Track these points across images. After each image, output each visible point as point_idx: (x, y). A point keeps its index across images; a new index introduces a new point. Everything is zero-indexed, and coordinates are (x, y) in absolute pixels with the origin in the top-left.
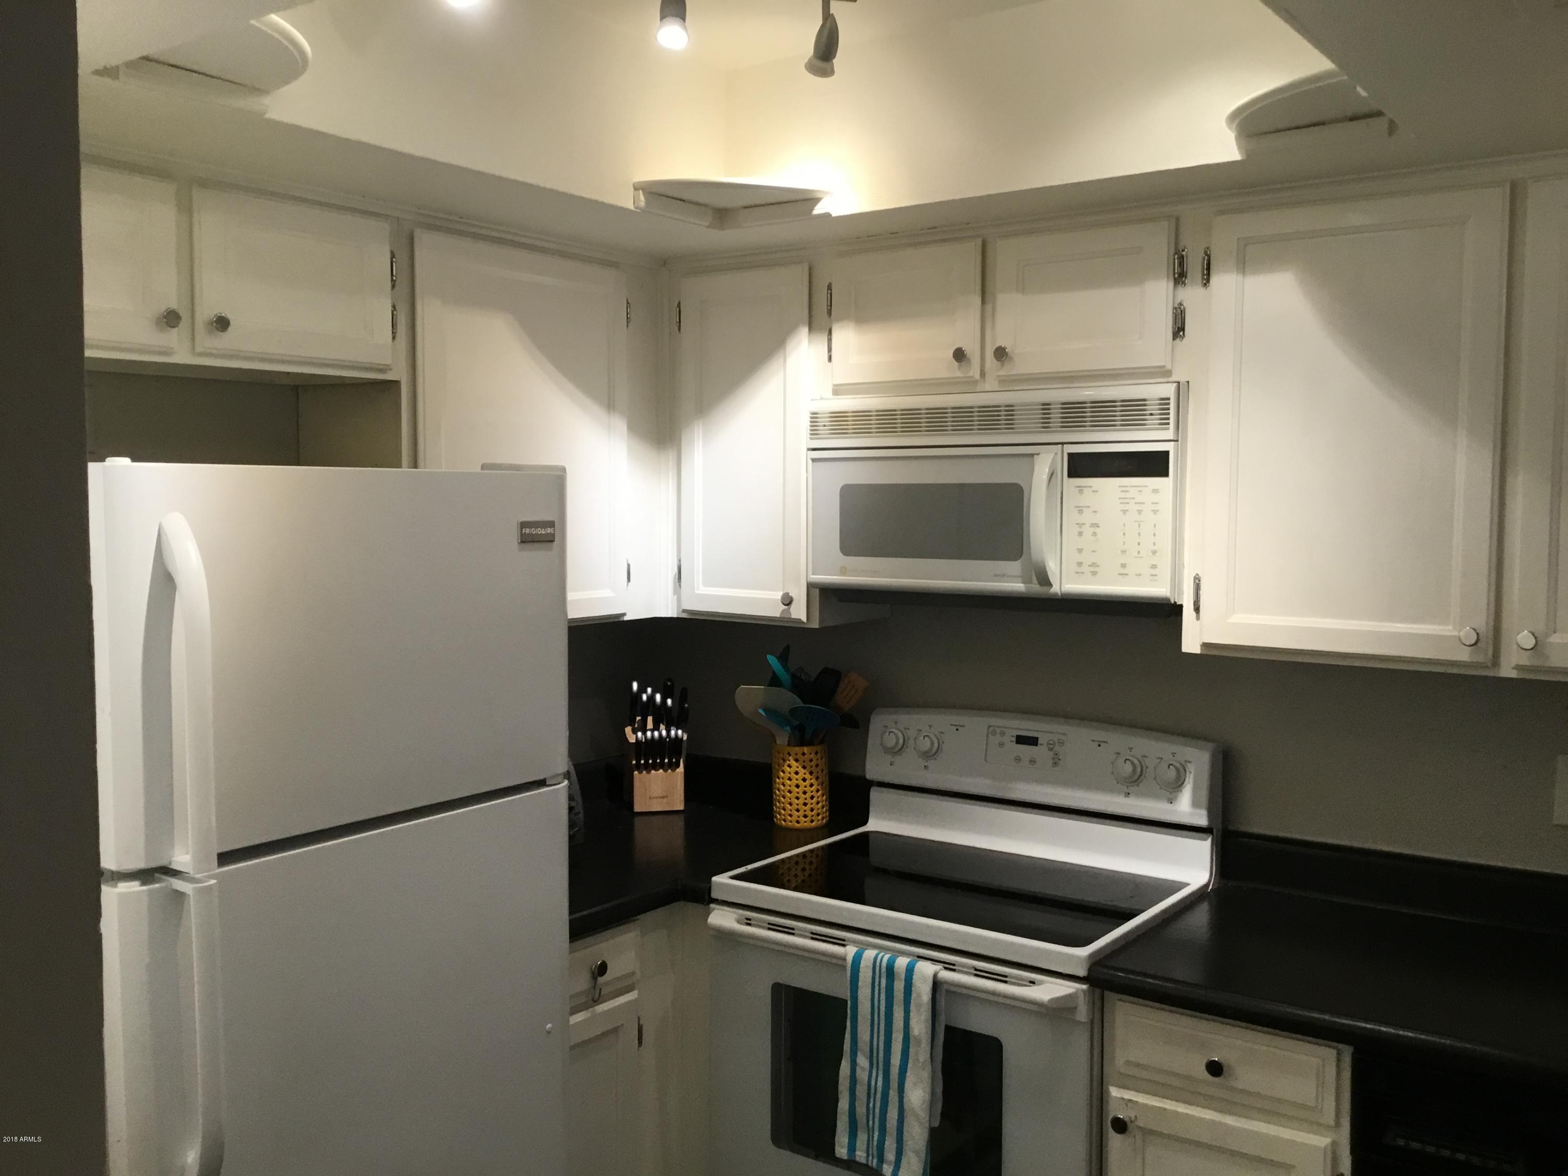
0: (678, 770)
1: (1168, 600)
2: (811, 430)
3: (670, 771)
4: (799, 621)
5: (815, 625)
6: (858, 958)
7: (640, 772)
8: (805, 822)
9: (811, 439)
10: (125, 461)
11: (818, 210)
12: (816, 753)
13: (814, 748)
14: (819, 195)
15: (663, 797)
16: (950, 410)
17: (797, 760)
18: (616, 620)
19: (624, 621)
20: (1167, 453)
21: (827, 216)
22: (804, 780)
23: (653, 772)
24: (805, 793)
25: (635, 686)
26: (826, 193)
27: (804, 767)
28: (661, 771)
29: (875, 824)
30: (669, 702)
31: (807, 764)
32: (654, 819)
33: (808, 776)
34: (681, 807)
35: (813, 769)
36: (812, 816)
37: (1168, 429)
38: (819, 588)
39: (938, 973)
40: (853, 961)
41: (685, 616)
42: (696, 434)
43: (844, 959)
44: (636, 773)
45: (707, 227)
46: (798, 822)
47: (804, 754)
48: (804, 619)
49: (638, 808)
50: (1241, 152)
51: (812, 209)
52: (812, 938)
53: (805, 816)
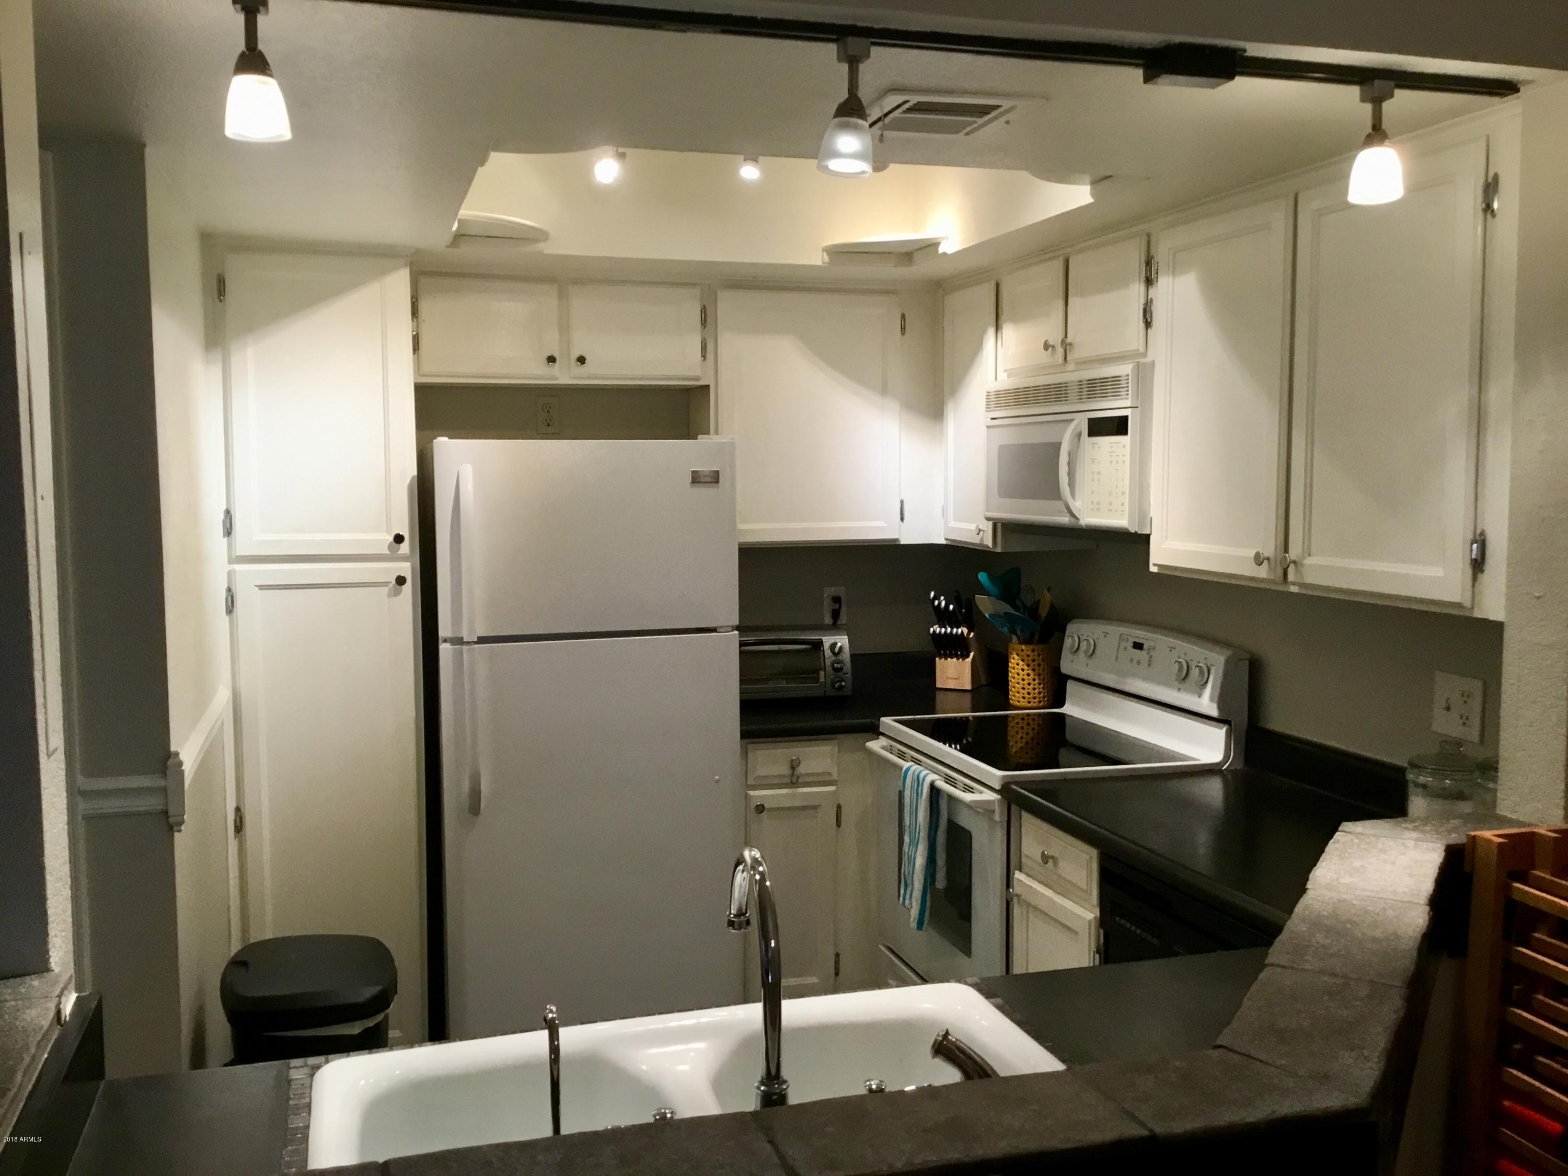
0: (967, 660)
1: (1128, 530)
2: (987, 405)
3: (961, 660)
4: (987, 546)
5: (999, 550)
6: (908, 769)
7: (940, 659)
8: (1035, 703)
9: (987, 411)
10: (446, 439)
11: (941, 250)
12: (1033, 651)
13: (1032, 647)
14: (939, 241)
15: (956, 679)
16: (1032, 389)
17: (1018, 655)
18: (894, 543)
19: (900, 545)
20: (1126, 418)
21: (945, 254)
22: (1023, 670)
23: (949, 659)
24: (1023, 680)
25: (932, 594)
26: (943, 238)
27: (1023, 660)
28: (955, 659)
29: (1069, 709)
30: (951, 607)
31: (1026, 658)
32: (950, 694)
33: (1026, 667)
34: (968, 687)
35: (1030, 662)
36: (1029, 698)
37: (1128, 399)
38: (1002, 523)
39: (936, 780)
40: (905, 771)
41: (949, 543)
42: (949, 410)
43: (902, 769)
44: (937, 659)
45: (895, 266)
46: (1019, 701)
47: (1022, 650)
48: (991, 546)
49: (938, 685)
50: (1093, 198)
51: (938, 251)
52: (899, 757)
53: (1024, 698)
